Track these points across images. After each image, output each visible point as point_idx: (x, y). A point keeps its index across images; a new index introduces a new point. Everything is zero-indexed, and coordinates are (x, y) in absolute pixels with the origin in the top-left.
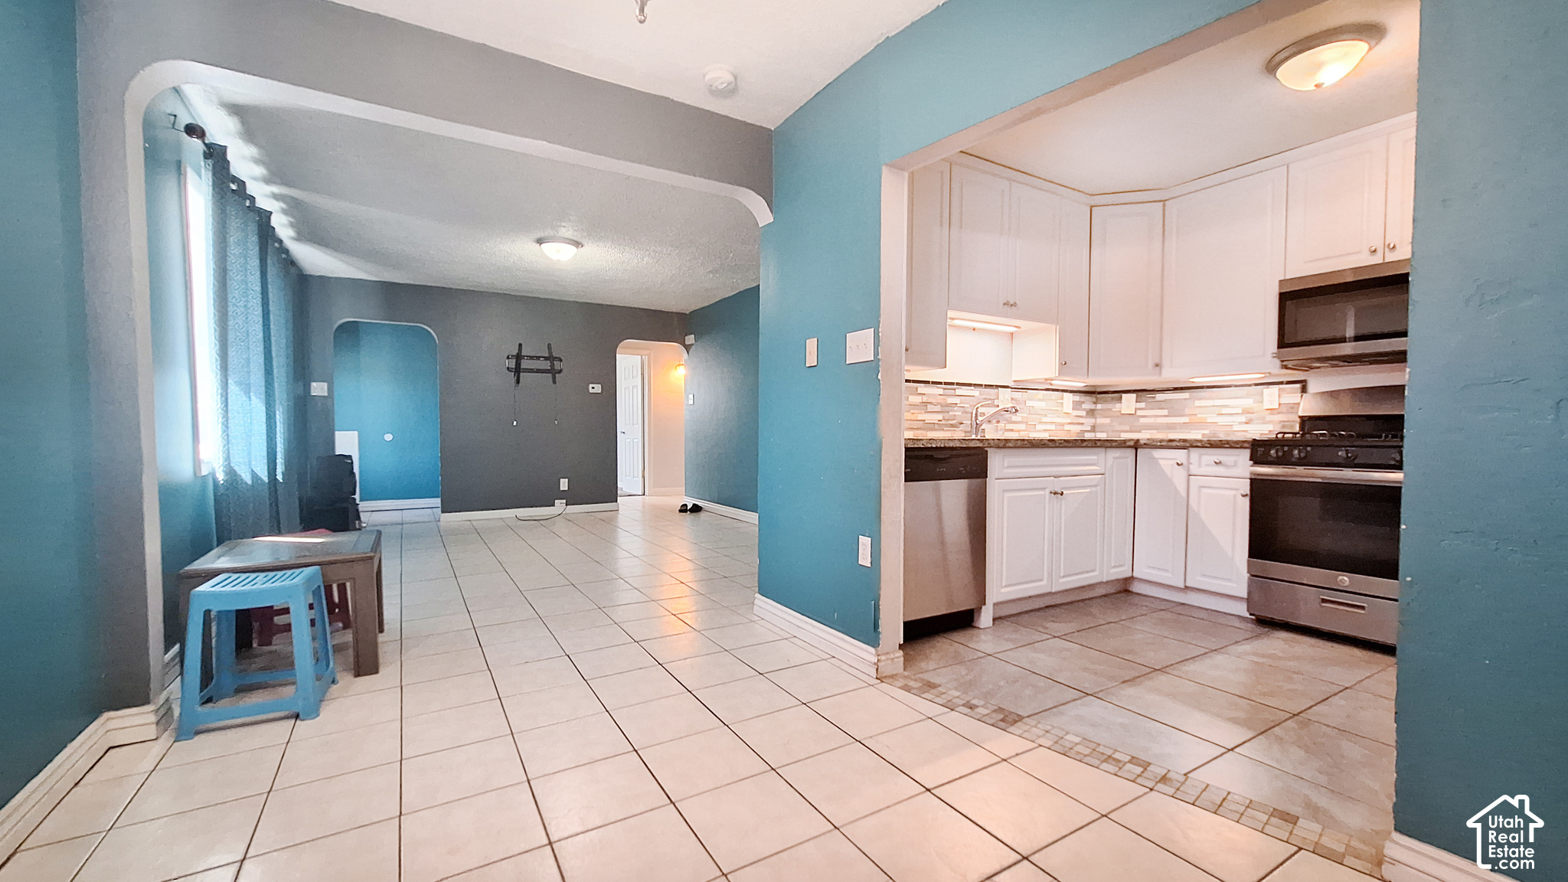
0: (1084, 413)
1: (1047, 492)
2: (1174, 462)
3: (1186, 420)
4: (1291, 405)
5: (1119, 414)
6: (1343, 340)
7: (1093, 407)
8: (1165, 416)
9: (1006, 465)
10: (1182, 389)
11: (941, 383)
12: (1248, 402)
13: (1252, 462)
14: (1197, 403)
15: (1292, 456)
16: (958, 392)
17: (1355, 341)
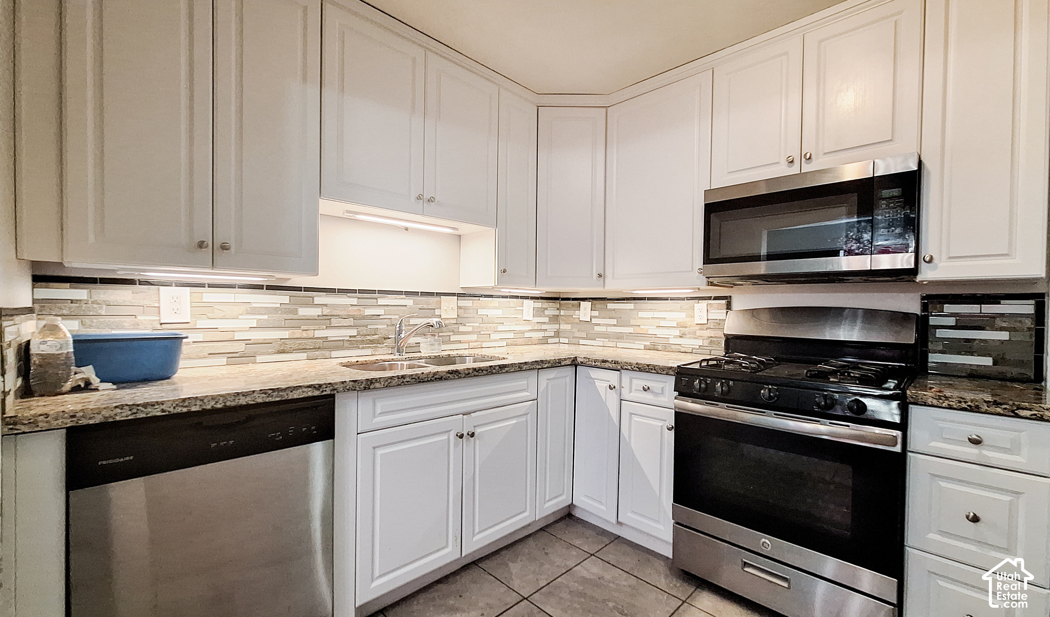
0: (546, 320)
1: (452, 435)
2: (607, 384)
3: (631, 330)
4: (718, 321)
5: (577, 321)
6: (757, 258)
7: (557, 313)
8: (614, 325)
9: (378, 411)
10: (628, 299)
11: (354, 291)
12: (681, 316)
13: (676, 393)
14: (641, 314)
15: (715, 389)
16: (381, 301)
17: (768, 260)
